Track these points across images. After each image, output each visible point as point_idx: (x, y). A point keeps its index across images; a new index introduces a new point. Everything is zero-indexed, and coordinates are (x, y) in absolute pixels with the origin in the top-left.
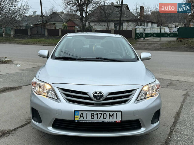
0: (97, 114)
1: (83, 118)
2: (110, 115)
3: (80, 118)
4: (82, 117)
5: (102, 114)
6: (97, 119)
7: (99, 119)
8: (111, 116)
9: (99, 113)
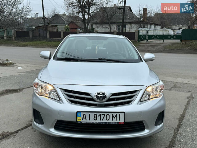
0: (100, 115)
1: (86, 120)
2: (113, 116)
3: (82, 120)
4: (84, 118)
5: (105, 115)
6: (100, 120)
7: (102, 120)
8: (114, 118)
9: (102, 114)
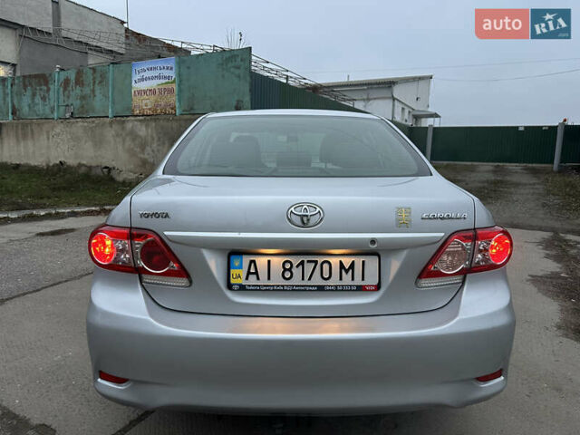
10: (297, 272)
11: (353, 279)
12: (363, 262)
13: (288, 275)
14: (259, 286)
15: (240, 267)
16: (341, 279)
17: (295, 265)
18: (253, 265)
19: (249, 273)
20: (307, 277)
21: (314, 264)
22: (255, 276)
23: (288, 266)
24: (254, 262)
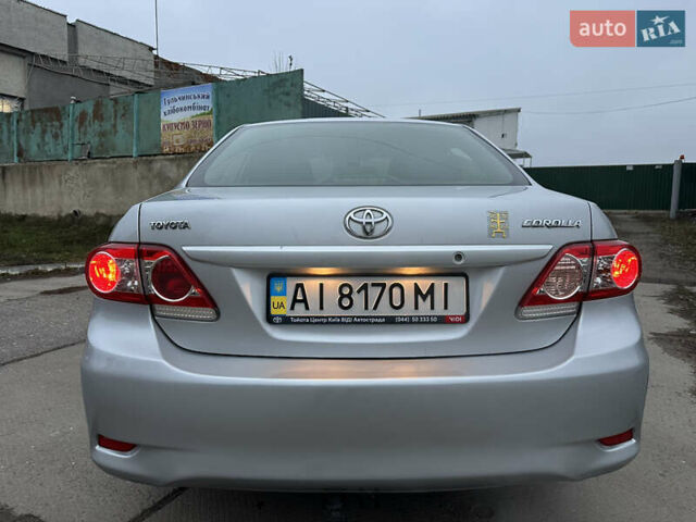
10: (358, 299)
11: (432, 308)
12: (446, 285)
13: (346, 303)
14: (309, 317)
15: (284, 293)
16: (416, 308)
17: (355, 290)
18: (300, 289)
19: (295, 301)
20: (371, 305)
21: (380, 289)
22: (303, 305)
23: (346, 291)
24: (301, 286)
